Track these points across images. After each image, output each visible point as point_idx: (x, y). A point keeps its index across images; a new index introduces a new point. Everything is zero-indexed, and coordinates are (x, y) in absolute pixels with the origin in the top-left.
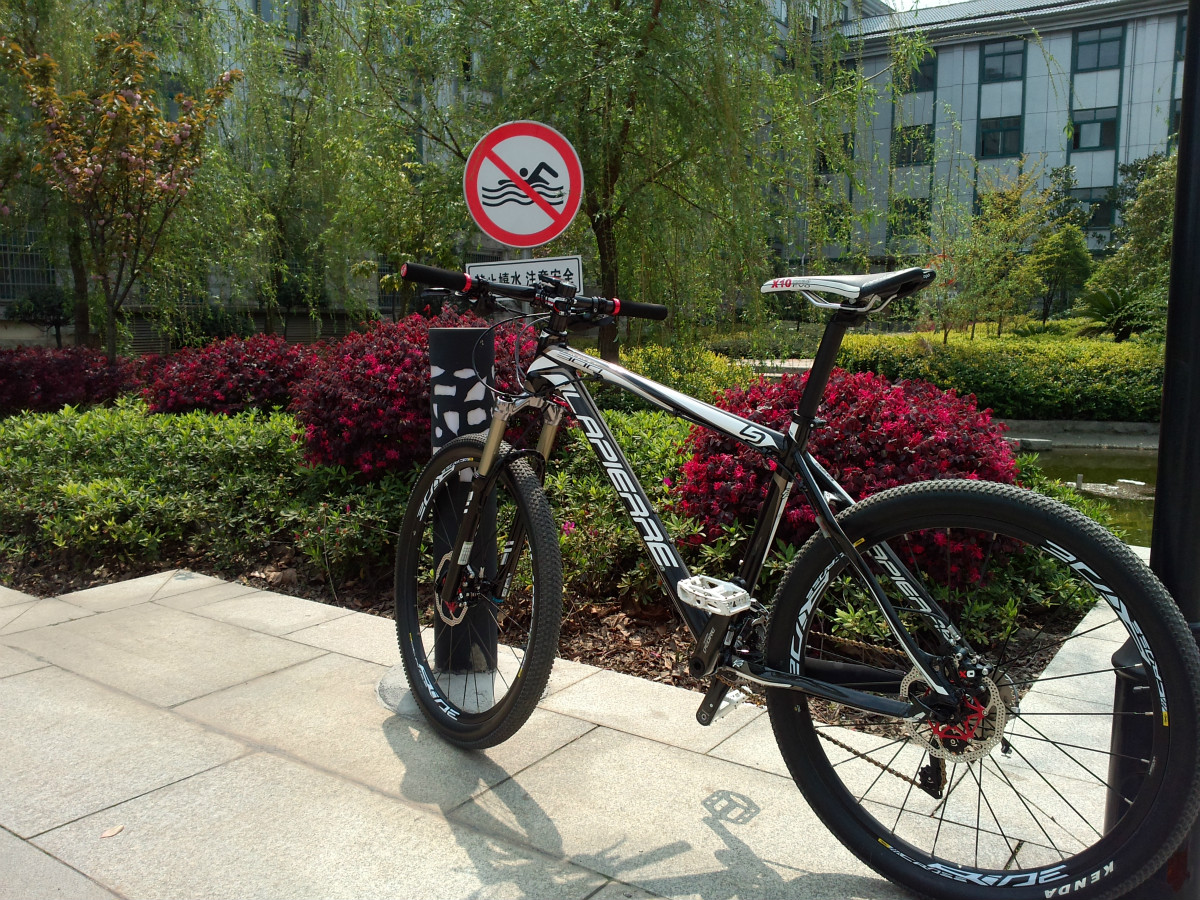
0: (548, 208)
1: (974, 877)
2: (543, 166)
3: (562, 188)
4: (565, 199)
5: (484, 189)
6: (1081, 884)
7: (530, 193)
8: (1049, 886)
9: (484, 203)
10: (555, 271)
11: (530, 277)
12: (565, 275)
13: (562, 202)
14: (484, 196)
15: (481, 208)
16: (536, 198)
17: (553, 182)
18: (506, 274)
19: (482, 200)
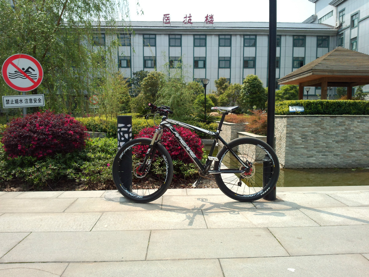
0: (32, 80)
1: (250, 196)
2: (30, 68)
3: (36, 74)
4: (37, 78)
5: (9, 73)
6: (265, 192)
7: (25, 75)
8: (261, 193)
9: (9, 78)
10: (35, 99)
11: (26, 100)
12: (38, 100)
13: (36, 79)
14: (9, 75)
15: (8, 79)
16: (28, 77)
17: (33, 73)
18: (17, 100)
19: (8, 76)
